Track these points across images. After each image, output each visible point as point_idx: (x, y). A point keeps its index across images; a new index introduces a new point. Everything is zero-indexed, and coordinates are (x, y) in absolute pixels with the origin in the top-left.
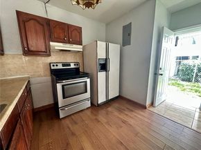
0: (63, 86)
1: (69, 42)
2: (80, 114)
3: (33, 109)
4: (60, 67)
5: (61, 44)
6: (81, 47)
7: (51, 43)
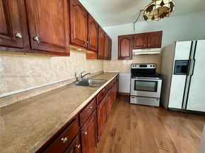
0: (135, 81)
1: (147, 47)
2: (146, 107)
3: (118, 92)
4: (138, 67)
5: (140, 50)
6: (160, 49)
7: (134, 51)
